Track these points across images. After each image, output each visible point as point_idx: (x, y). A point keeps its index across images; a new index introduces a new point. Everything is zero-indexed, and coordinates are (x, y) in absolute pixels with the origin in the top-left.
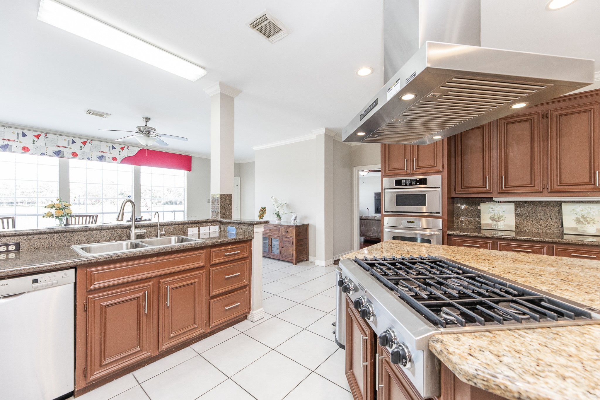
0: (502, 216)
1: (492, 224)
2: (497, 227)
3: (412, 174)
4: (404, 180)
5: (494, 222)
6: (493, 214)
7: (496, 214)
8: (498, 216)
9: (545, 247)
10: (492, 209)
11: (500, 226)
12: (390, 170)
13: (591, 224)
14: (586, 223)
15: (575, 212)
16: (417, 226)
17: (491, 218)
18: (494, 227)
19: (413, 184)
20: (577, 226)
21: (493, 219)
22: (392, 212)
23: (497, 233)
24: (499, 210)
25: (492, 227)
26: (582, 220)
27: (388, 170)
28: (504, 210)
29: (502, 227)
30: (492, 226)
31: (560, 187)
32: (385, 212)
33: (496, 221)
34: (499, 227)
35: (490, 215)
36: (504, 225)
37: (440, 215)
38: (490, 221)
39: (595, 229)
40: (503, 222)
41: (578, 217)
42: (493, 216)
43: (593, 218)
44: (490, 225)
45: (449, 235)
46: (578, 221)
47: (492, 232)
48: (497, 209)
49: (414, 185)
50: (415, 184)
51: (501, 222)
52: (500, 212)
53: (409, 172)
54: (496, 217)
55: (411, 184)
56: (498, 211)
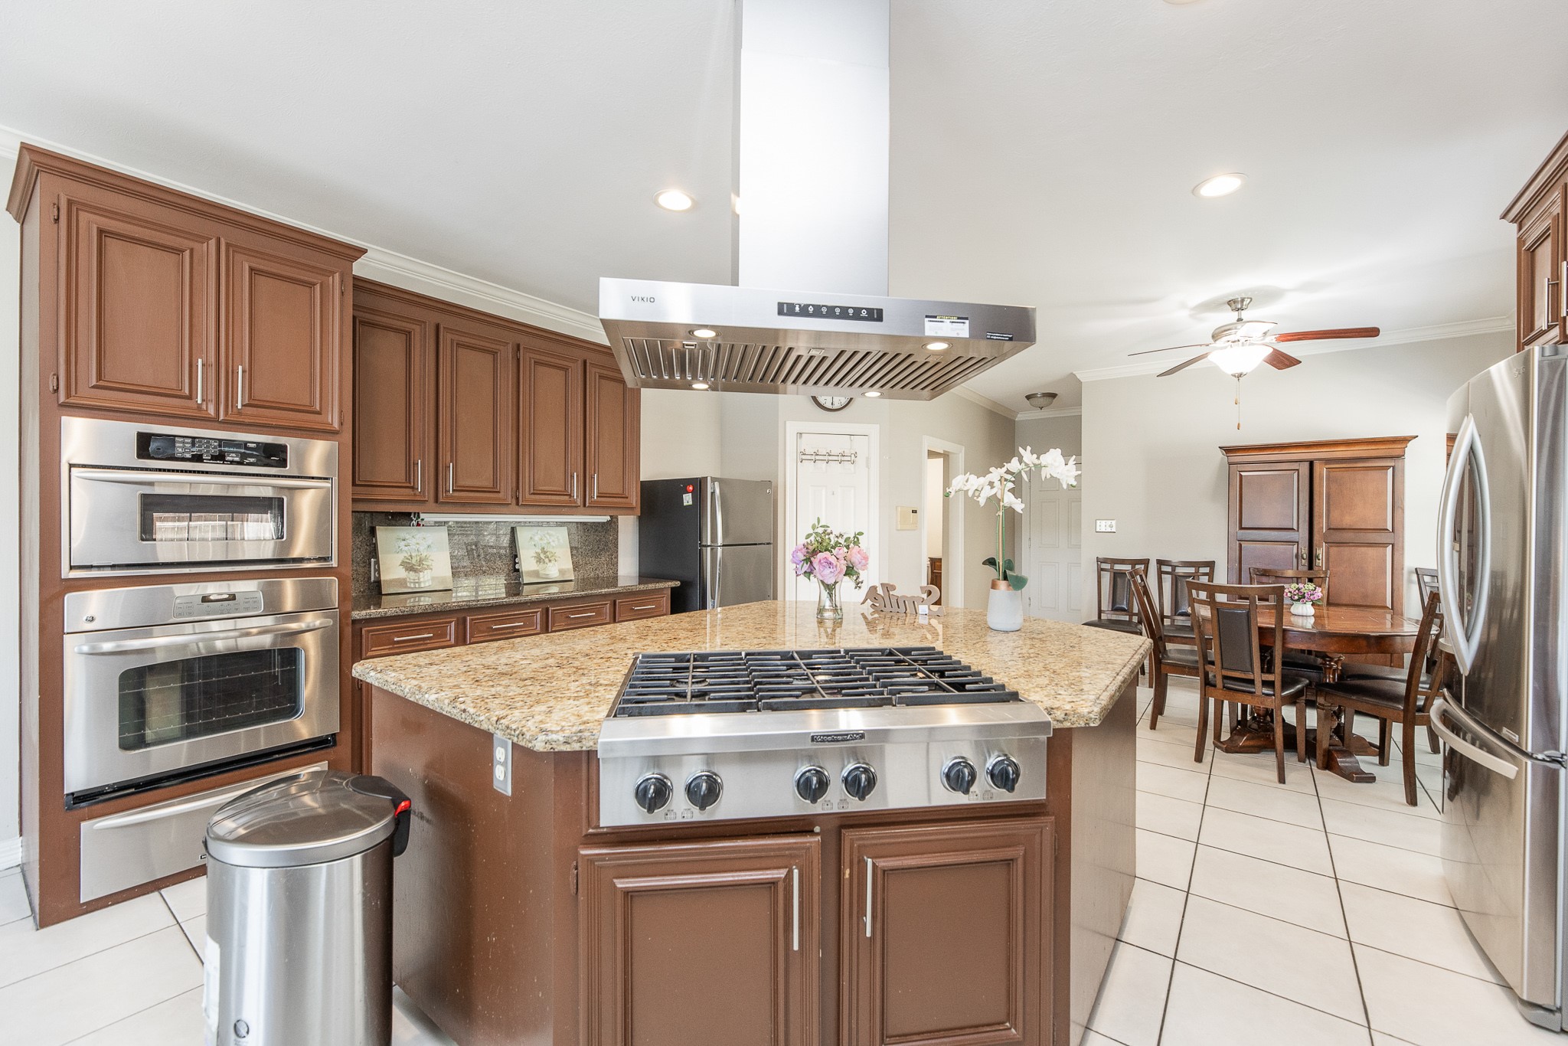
0: (426, 558)
1: (408, 580)
2: (417, 585)
3: (224, 422)
4: (190, 440)
5: (411, 572)
6: (406, 555)
7: (413, 554)
8: (418, 558)
9: (538, 612)
10: (403, 543)
11: (425, 582)
12: (101, 383)
13: (553, 562)
14: (547, 560)
15: (533, 543)
16: (247, 609)
17: (403, 564)
18: (411, 588)
19: (228, 458)
20: (537, 568)
21: (409, 567)
22: (113, 567)
23: (417, 599)
24: (418, 544)
25: (406, 587)
26: (542, 556)
27: (94, 382)
28: (429, 543)
29: (427, 585)
30: (408, 585)
31: (533, 497)
32: (72, 568)
33: (416, 571)
34: (422, 585)
35: (401, 557)
36: (433, 579)
37: (334, 563)
38: (400, 573)
39: (557, 571)
40: (429, 571)
41: (537, 551)
42: (407, 559)
43: (553, 551)
44: (402, 582)
45: (354, 622)
46: (539, 560)
47: (409, 598)
48: (414, 540)
49: (232, 462)
50: (237, 459)
51: (426, 571)
52: (421, 549)
53: (212, 411)
54: (414, 561)
55: (220, 457)
56: (418, 546)
